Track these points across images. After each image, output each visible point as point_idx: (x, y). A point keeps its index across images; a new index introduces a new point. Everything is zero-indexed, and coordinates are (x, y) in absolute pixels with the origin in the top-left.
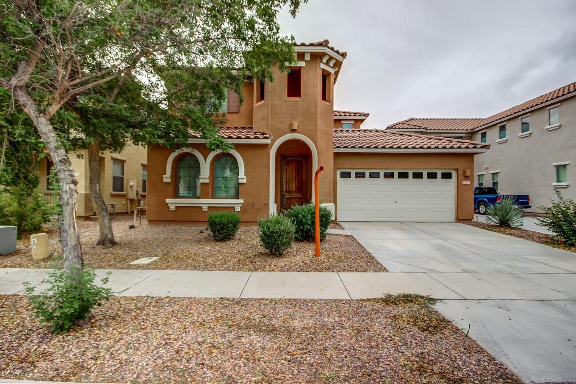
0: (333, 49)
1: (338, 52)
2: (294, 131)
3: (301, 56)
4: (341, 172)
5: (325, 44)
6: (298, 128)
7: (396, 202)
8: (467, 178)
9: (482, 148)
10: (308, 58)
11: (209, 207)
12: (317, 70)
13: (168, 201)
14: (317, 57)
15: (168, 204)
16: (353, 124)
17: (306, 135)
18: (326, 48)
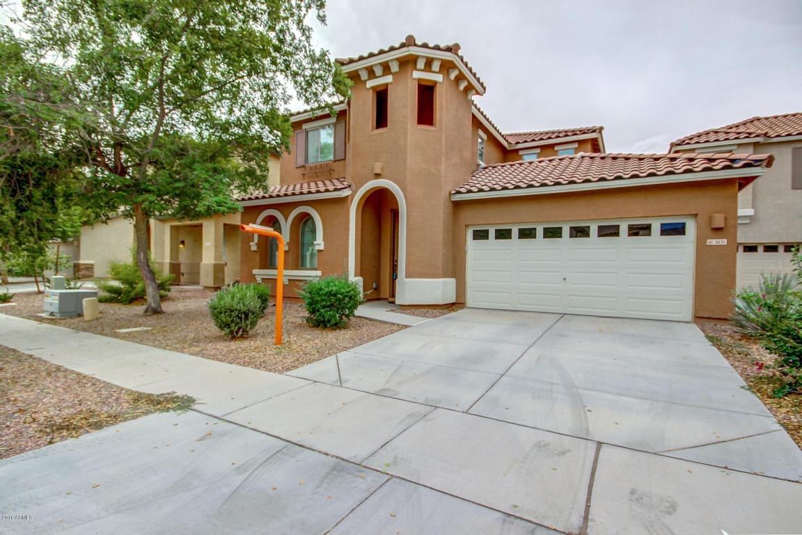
0: (425, 46)
1: (437, 48)
2: (378, 176)
3: (386, 68)
4: (474, 231)
5: (410, 41)
6: (382, 171)
7: (565, 279)
8: (718, 230)
9: (746, 166)
10: (395, 67)
11: (289, 280)
12: (407, 82)
13: (255, 271)
14: (408, 63)
15: (254, 275)
16: (576, 148)
17: (390, 179)
18: (411, 48)
